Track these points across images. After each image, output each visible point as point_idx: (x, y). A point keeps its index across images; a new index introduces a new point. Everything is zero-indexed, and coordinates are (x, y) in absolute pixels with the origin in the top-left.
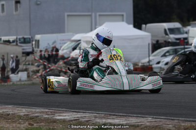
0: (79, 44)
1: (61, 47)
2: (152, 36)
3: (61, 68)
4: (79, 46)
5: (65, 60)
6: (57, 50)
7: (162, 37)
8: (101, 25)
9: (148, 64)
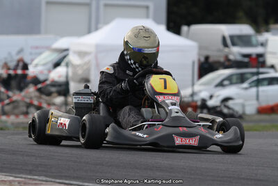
0: (65, 57)
1: (32, 60)
2: (201, 48)
3: (31, 98)
4: (66, 60)
5: (39, 86)
6: (25, 67)
7: (219, 50)
8: (107, 23)
9: (190, 99)
